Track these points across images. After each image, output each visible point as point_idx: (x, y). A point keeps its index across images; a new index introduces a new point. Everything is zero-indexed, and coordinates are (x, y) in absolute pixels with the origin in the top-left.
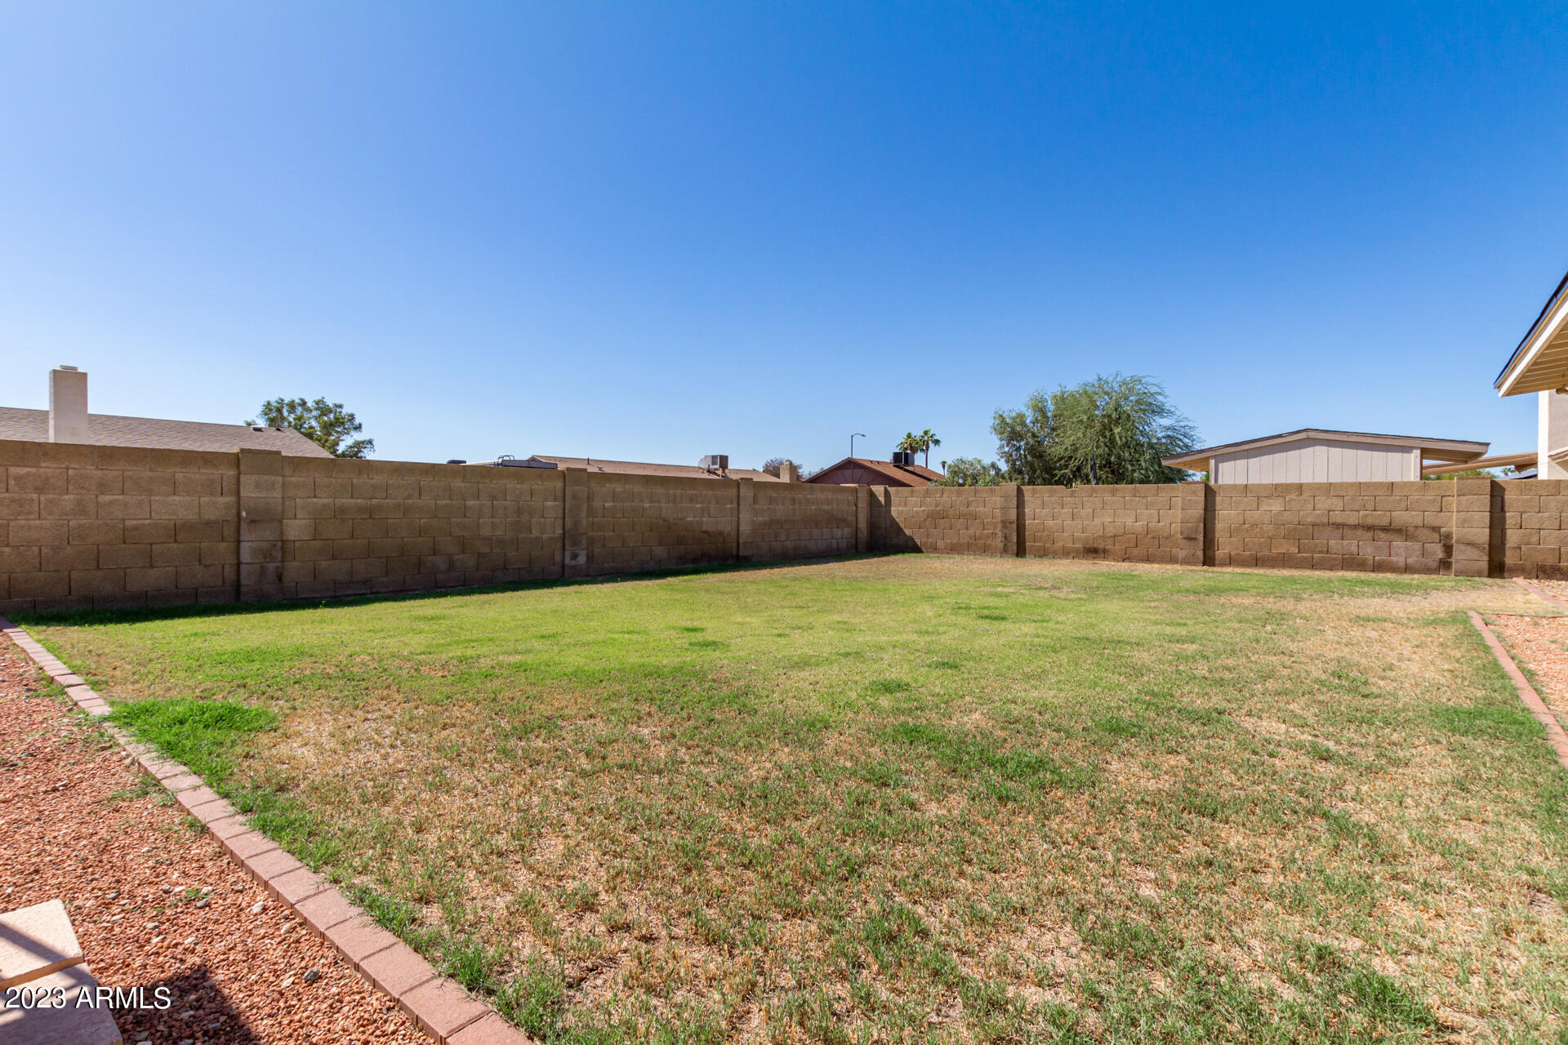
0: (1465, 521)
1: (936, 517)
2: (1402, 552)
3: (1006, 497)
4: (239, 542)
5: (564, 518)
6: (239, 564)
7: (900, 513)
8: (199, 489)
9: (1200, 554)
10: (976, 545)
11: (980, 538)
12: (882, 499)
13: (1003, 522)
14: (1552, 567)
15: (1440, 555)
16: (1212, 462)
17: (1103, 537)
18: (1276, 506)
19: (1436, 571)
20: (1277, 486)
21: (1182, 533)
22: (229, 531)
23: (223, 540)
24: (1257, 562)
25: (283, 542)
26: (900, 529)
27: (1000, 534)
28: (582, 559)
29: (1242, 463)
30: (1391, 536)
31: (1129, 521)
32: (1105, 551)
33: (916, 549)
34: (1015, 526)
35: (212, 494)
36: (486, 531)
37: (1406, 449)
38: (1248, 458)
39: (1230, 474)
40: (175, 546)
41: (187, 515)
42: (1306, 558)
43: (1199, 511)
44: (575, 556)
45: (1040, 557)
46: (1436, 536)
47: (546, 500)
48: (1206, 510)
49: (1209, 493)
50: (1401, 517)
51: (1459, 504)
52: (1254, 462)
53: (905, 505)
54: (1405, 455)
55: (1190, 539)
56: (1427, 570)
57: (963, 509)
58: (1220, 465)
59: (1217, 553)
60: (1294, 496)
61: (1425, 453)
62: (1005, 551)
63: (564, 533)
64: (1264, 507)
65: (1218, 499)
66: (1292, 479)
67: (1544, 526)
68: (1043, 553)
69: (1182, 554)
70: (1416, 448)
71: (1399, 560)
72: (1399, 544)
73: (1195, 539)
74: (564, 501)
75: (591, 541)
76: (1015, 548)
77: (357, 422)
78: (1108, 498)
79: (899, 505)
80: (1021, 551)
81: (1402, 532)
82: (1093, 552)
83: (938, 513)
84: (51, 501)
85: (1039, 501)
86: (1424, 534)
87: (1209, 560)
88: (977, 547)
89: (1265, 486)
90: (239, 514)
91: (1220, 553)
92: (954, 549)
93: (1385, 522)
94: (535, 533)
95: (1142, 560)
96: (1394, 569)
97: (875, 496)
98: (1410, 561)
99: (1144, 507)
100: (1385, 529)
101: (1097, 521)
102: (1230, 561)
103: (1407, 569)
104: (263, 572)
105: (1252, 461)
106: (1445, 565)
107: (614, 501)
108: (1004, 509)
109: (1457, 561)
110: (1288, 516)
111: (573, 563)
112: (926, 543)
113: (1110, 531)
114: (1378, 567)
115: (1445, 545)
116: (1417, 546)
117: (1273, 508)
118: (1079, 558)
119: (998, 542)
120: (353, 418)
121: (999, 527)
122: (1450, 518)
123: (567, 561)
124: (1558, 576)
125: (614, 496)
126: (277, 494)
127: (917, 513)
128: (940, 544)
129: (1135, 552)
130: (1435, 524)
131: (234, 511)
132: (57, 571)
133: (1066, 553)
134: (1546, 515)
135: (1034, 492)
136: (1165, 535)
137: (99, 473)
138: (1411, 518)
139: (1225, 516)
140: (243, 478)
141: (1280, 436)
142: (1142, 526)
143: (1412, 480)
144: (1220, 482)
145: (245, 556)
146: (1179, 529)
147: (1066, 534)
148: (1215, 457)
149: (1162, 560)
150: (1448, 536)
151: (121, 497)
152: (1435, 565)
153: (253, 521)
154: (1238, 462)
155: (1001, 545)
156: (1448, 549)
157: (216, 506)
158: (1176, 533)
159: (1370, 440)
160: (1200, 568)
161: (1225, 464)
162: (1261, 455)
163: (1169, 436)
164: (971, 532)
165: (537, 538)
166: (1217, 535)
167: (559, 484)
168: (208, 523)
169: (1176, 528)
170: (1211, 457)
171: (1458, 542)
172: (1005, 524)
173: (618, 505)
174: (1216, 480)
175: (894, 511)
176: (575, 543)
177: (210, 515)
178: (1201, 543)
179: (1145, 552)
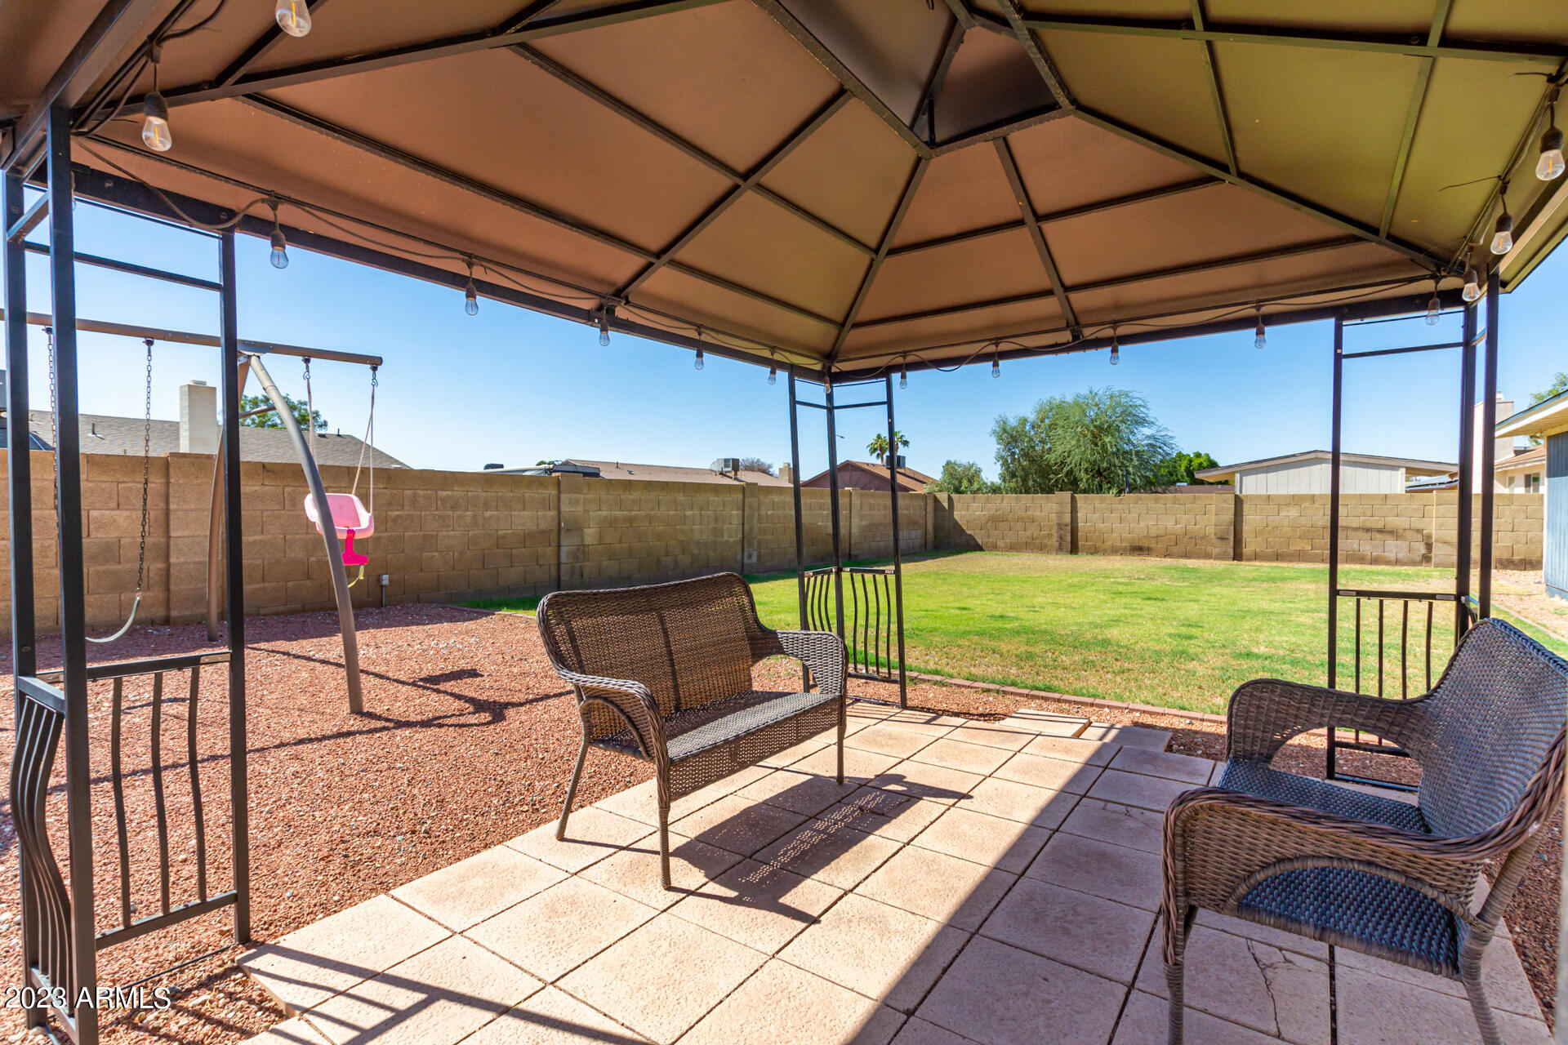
0: (1442, 525)
1: (996, 520)
2: (1393, 548)
3: (1061, 504)
4: (559, 546)
5: (743, 524)
6: (559, 564)
7: (962, 517)
8: (537, 505)
9: (1231, 551)
10: (1034, 544)
11: (1037, 538)
12: (946, 505)
13: (1058, 524)
14: (1507, 560)
15: (1423, 551)
16: (1238, 476)
17: (1147, 537)
18: (1293, 512)
19: (1419, 563)
20: (1294, 497)
21: (1215, 534)
22: (553, 538)
23: (550, 545)
24: (1278, 557)
25: (584, 545)
26: (963, 530)
27: (1055, 535)
28: (754, 559)
29: (1261, 477)
30: (1385, 536)
31: (1170, 523)
32: (1149, 549)
33: (978, 548)
34: (1069, 528)
35: (544, 509)
36: (697, 536)
37: (1395, 468)
38: (1267, 472)
39: (1252, 486)
40: (523, 550)
41: (530, 526)
42: (1317, 554)
43: (1230, 516)
44: (750, 556)
45: (1092, 554)
46: (1420, 536)
47: (732, 510)
48: (1235, 515)
49: (1238, 501)
50: (1393, 522)
51: (1437, 511)
52: (1272, 476)
53: (968, 511)
54: (1394, 472)
55: (1222, 539)
56: (1413, 563)
57: (1021, 513)
58: (1244, 478)
59: (1244, 550)
60: (1308, 504)
61: (1412, 471)
62: (1060, 549)
63: (743, 538)
64: (1283, 514)
65: (1245, 506)
66: (1303, 491)
67: (1501, 529)
68: (1094, 551)
69: (1215, 551)
70: (1402, 467)
71: (1391, 555)
72: (1391, 543)
73: (1227, 539)
74: (744, 511)
75: (760, 543)
76: (1069, 546)
77: (321, 420)
78: (1152, 505)
79: (962, 510)
80: (1074, 549)
81: (1393, 533)
82: (1138, 549)
83: (998, 516)
84: (459, 517)
85: (1091, 507)
86: (1410, 535)
87: (1238, 556)
88: (1035, 546)
89: (1284, 497)
90: (559, 524)
91: (1246, 551)
92: (1014, 548)
93: (1380, 525)
94: (726, 538)
95: (1182, 557)
96: (1387, 562)
97: (939, 502)
98: (1400, 556)
99: (1183, 512)
100: (1380, 531)
101: (1142, 524)
102: (1256, 557)
103: (1398, 562)
104: (573, 571)
105: (1270, 475)
106: (1427, 559)
107: (773, 510)
108: (1059, 514)
109: (1436, 556)
110: (1303, 521)
111: (749, 561)
112: (987, 543)
113: (1154, 532)
114: (1375, 561)
115: (1426, 544)
116: (1406, 544)
117: (1291, 514)
118: (1126, 554)
119: (1054, 542)
120: (318, 415)
121: (1055, 529)
122: (1431, 523)
123: (746, 560)
124: (1512, 567)
125: (773, 505)
126: (580, 509)
127: (979, 517)
128: (1000, 543)
129: (1175, 550)
130: (1419, 527)
131: (556, 521)
132: (462, 570)
133: (1115, 551)
134: (1503, 520)
135: (1086, 499)
136: (1201, 535)
137: (484, 494)
138: (1399, 522)
139: (1251, 520)
140: (562, 496)
141: (1294, 456)
142: (1181, 529)
143: (1399, 492)
144: (1244, 493)
145: (563, 559)
146: (1213, 531)
147: (1114, 535)
148: (1240, 472)
149: (1198, 556)
150: (1429, 536)
151: (496, 513)
152: (1419, 559)
153: (568, 530)
154: (1258, 476)
155: (1057, 544)
156: (1429, 546)
157: (545, 519)
158: (1210, 534)
159: (1365, 460)
160: (1231, 562)
161: (1248, 477)
162: (1277, 471)
163: (1151, 445)
164: (1029, 533)
165: (727, 542)
166: (1244, 536)
167: (740, 496)
168: (543, 532)
169: (1211, 530)
170: (1237, 472)
171: (1437, 541)
172: (1060, 526)
173: (775, 512)
174: (1241, 492)
175: (957, 515)
176: (750, 545)
177: (543, 526)
178: (1232, 542)
179: (1184, 549)
